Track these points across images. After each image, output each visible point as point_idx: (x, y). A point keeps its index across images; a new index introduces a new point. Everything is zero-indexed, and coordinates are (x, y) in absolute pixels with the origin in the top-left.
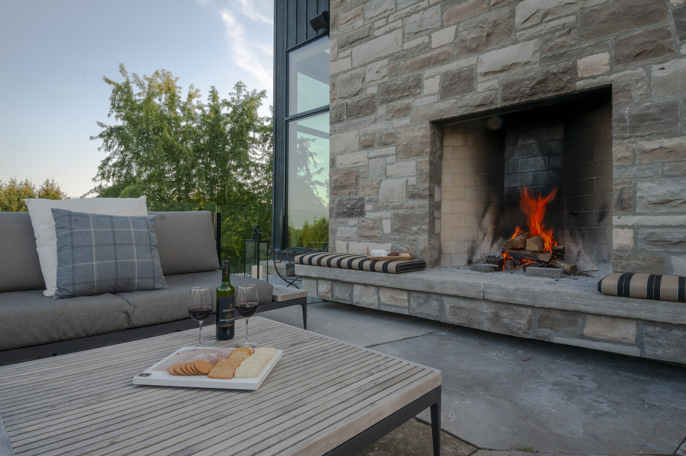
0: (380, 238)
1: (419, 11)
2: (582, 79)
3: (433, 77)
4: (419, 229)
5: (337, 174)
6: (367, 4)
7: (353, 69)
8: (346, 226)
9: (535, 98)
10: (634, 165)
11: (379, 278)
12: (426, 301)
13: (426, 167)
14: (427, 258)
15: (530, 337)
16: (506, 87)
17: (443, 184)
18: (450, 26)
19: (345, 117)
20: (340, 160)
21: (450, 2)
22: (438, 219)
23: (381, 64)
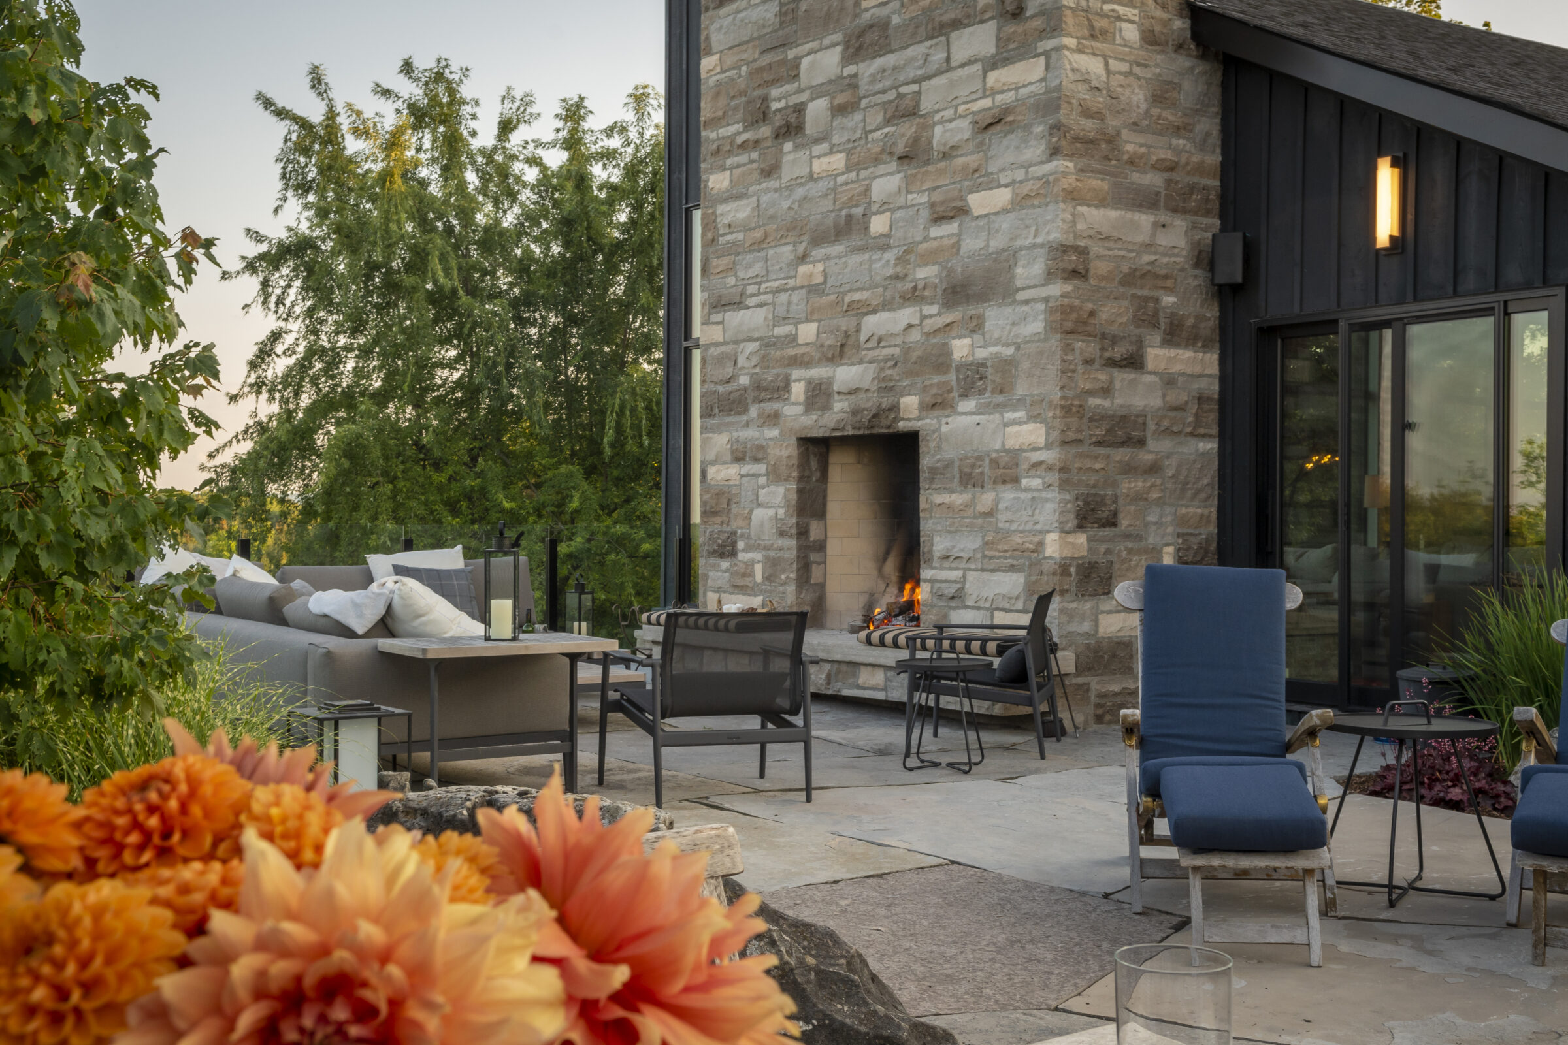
0: (752, 588)
1: (787, 290)
2: (903, 419)
3: (799, 381)
4: (787, 578)
5: (708, 493)
6: (740, 257)
7: (725, 343)
8: (717, 571)
9: (876, 431)
10: (931, 518)
11: (722, 640)
13: (794, 497)
15: (830, 692)
16: (855, 412)
17: (829, 516)
18: (813, 321)
19: (717, 411)
20: (711, 472)
21: (814, 290)
22: (819, 563)
23: (752, 347)
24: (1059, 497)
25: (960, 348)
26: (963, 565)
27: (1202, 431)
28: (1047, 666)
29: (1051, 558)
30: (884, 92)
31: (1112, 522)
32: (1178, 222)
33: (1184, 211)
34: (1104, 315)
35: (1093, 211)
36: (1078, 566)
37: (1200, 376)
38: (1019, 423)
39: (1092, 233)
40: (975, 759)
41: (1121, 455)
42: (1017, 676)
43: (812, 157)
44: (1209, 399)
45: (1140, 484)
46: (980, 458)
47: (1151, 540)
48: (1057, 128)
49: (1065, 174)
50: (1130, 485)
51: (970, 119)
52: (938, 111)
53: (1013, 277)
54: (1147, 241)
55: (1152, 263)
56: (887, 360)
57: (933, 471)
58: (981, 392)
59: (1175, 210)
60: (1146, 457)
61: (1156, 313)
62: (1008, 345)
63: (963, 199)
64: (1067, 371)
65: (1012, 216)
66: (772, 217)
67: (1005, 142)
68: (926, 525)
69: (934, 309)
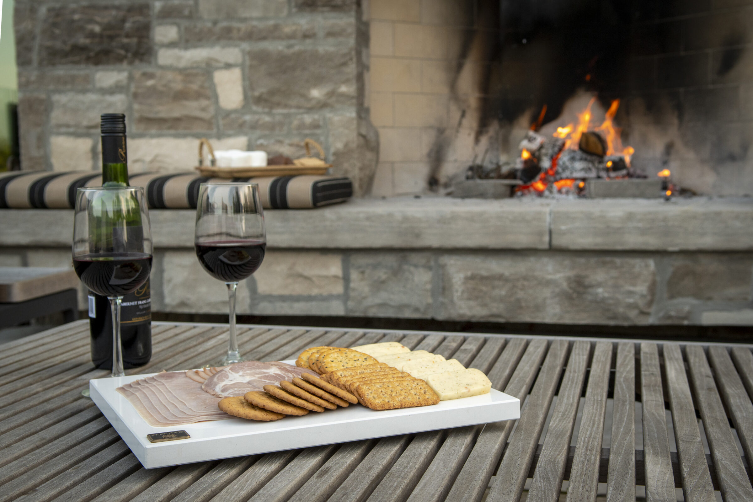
0: (209, 123)
4: (331, 94)
8: (84, 91)
12: (396, 272)
14: (355, 171)
22: (368, 68)
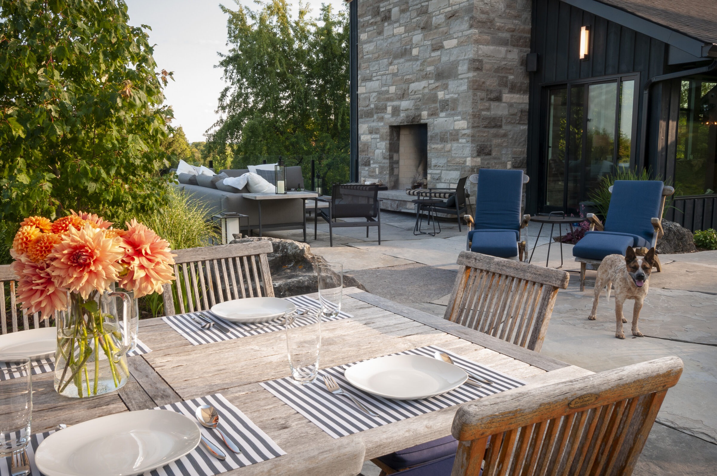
0: (375, 176)
1: (385, 75)
2: (422, 119)
3: (389, 106)
4: (386, 173)
5: (361, 144)
6: (371, 63)
7: (366, 93)
8: (364, 171)
9: (414, 123)
10: (431, 153)
13: (388, 145)
14: (388, 185)
16: (407, 117)
17: (400, 152)
18: (394, 85)
19: (364, 116)
20: (362, 137)
21: (394, 75)
22: (397, 168)
23: (374, 94)
24: (471, 145)
25: (441, 95)
26: (441, 168)
27: (522, 122)
28: (464, 202)
29: (468, 166)
30: (417, 5)
31: (489, 154)
32: (515, 50)
33: (517, 46)
34: (488, 83)
35: (485, 47)
36: (477, 169)
37: (522, 103)
38: (459, 121)
39: (484, 54)
40: (436, 231)
41: (493, 131)
42: (452, 205)
43: (394, 28)
44: (525, 111)
45: (500, 141)
46: (446, 132)
47: (503, 159)
48: (472, 18)
49: (475, 34)
50: (496, 141)
51: (444, 15)
52: (434, 12)
53: (458, 70)
54: (504, 57)
55: (506, 64)
56: (417, 99)
57: (432, 137)
58: (447, 110)
59: (514, 46)
60: (502, 131)
61: (507, 82)
62: (455, 94)
63: (442, 43)
64: (474, 102)
65: (457, 49)
66: (381, 49)
67: (455, 23)
68: (429, 155)
69: (432, 81)
